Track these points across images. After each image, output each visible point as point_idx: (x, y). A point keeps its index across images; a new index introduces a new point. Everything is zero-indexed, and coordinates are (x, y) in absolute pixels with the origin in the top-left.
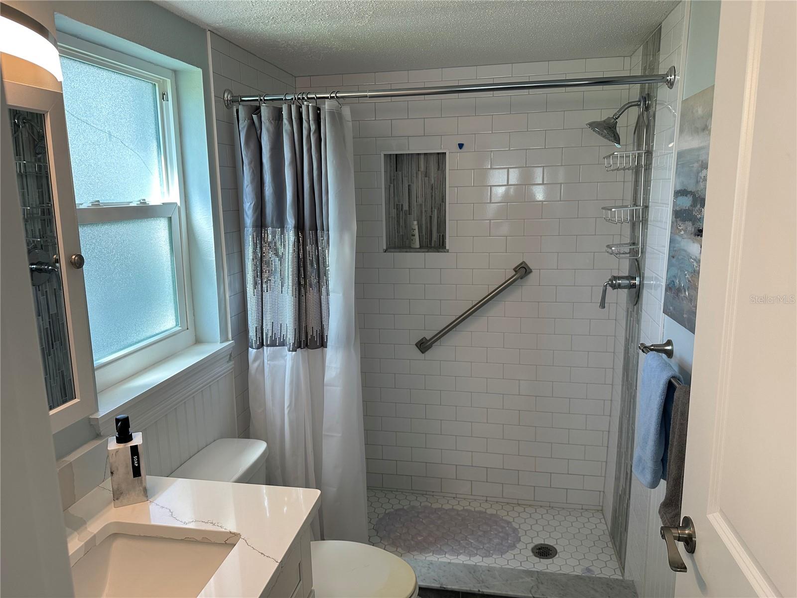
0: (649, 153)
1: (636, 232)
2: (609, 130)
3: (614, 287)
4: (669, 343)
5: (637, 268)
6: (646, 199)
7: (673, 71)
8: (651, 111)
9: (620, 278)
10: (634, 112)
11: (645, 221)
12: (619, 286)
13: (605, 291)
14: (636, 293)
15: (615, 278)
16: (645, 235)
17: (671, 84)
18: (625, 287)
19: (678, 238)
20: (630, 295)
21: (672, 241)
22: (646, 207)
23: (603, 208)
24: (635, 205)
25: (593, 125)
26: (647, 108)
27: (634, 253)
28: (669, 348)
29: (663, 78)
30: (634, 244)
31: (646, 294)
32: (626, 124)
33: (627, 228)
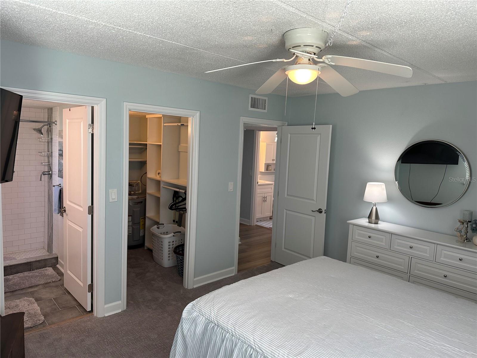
0: (52, 139)
1: (49, 159)
2: (40, 131)
3: (44, 174)
4: (60, 184)
5: (50, 169)
6: (52, 150)
7: (56, 121)
8: (51, 127)
9: (45, 172)
10: (46, 127)
11: (52, 156)
12: (45, 174)
13: (41, 176)
14: (50, 176)
15: (44, 172)
16: (52, 160)
17: (56, 124)
18: (47, 175)
19: (60, 160)
20: (48, 176)
21: (59, 161)
22: (52, 152)
23: (39, 152)
24: (48, 152)
25: (34, 129)
26: (50, 126)
27: (49, 165)
28: (60, 185)
29: (54, 123)
30: (49, 162)
31: (53, 176)
32: (44, 130)
33: (46, 159)
